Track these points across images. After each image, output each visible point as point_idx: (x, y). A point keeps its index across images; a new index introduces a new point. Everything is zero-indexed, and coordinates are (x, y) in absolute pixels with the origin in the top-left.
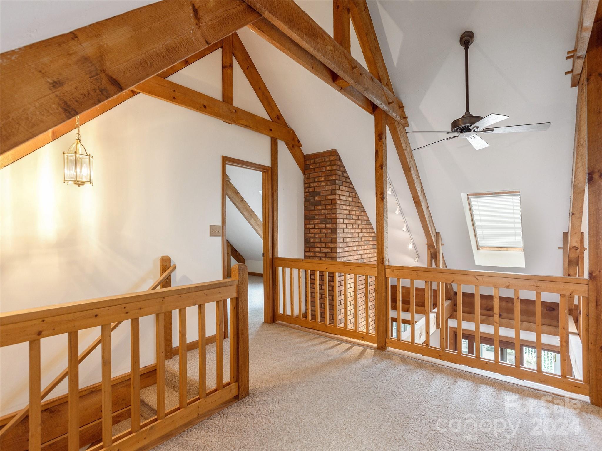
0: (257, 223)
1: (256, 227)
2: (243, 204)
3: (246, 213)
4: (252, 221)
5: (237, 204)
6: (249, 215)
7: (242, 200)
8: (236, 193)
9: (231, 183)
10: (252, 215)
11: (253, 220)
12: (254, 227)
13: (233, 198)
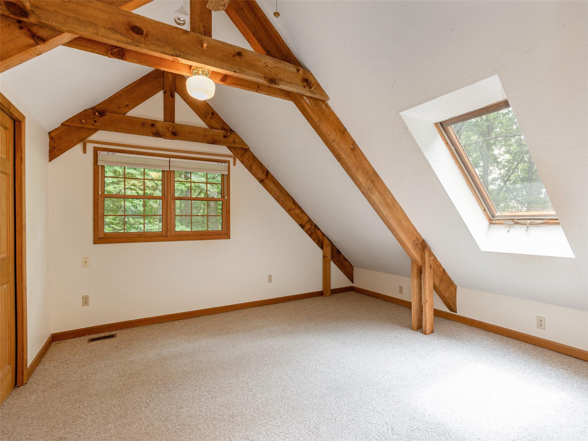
0: (384, 200)
1: (382, 210)
2: (356, 157)
3: (361, 179)
4: (376, 197)
5: (343, 155)
6: (369, 183)
7: (354, 148)
8: (340, 131)
9: (330, 109)
10: (376, 182)
11: (377, 193)
12: (378, 211)
13: (333, 141)
